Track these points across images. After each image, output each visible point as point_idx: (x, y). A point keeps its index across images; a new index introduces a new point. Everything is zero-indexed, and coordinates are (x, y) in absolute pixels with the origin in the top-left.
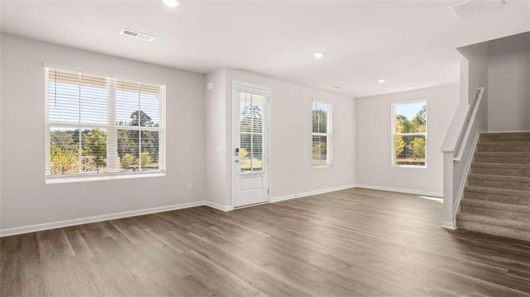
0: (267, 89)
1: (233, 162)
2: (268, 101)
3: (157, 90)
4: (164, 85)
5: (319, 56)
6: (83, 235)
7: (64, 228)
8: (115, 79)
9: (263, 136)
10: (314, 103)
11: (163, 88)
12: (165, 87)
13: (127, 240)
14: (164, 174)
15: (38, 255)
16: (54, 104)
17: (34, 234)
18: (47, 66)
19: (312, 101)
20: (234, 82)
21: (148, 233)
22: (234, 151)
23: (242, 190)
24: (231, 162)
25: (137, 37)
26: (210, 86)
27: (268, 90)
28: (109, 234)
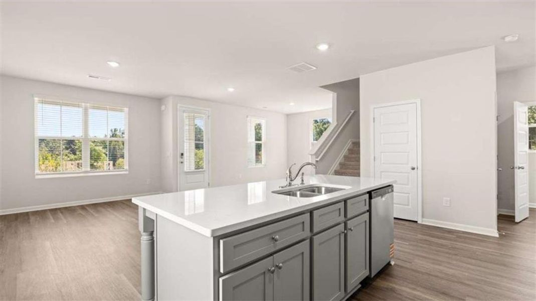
0: (207, 109)
1: (178, 163)
2: (208, 118)
3: (121, 111)
4: (127, 107)
5: (231, 90)
6: (62, 213)
7: (49, 210)
8: (88, 105)
9: (204, 145)
10: (248, 118)
11: (126, 110)
12: (128, 109)
13: (92, 214)
14: (127, 172)
15: (29, 223)
16: (41, 123)
17: (27, 213)
18: (36, 97)
19: (247, 117)
20: (179, 105)
21: (109, 211)
22: (179, 155)
23: (187, 183)
24: (177, 163)
25: (99, 79)
26: (163, 108)
27: (208, 111)
28: (80, 211)
